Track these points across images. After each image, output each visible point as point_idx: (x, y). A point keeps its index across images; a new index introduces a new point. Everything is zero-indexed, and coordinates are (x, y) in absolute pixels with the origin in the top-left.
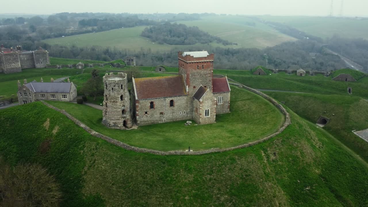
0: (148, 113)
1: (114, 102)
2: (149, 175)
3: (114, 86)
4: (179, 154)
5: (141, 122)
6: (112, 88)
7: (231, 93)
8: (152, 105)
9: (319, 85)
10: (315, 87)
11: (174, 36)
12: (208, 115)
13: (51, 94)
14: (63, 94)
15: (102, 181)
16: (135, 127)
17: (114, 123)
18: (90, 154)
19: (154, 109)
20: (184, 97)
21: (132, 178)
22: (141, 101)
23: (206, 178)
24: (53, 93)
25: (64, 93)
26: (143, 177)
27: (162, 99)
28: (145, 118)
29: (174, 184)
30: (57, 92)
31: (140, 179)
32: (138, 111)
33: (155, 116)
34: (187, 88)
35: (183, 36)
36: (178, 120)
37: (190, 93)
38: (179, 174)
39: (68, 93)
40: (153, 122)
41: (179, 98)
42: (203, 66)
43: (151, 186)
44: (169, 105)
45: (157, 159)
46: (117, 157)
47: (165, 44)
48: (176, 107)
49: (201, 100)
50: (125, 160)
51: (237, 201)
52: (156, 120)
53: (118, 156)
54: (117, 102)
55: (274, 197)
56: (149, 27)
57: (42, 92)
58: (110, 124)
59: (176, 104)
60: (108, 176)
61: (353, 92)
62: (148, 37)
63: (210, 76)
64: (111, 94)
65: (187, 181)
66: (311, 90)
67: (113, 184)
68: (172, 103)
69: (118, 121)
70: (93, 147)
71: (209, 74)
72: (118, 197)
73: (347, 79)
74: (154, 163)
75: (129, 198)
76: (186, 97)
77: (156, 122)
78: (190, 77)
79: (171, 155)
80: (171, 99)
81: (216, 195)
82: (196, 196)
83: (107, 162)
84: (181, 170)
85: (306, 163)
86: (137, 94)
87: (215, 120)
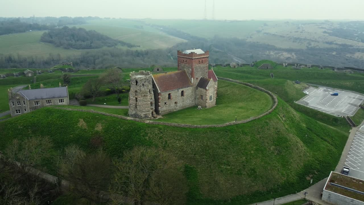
0: (167, 103)
1: (145, 96)
2: (220, 142)
3: (145, 82)
4: (233, 124)
5: (162, 112)
6: (143, 84)
7: (218, 82)
8: (169, 97)
9: (250, 73)
10: (249, 75)
11: (78, 40)
12: (211, 100)
13: (47, 100)
14: (60, 99)
15: (183, 154)
16: (159, 117)
17: (145, 115)
18: (158, 138)
19: (171, 99)
20: (190, 87)
21: (208, 147)
22: (162, 94)
23: (257, 137)
24: (49, 98)
25: (61, 97)
26: (216, 144)
27: (176, 91)
28: (164, 108)
29: (240, 145)
30: (54, 98)
31: (215, 146)
32: (160, 102)
33: (171, 106)
34: (193, 80)
35: (87, 40)
36: (186, 107)
37: (194, 84)
38: (240, 137)
39: (66, 97)
40: (170, 111)
41: (187, 88)
42: (202, 61)
43: (225, 149)
44: (180, 95)
45: (221, 130)
46: (186, 135)
47: (72, 48)
48: (185, 97)
49: (207, 88)
50: (195, 136)
51: (280, 149)
52: (172, 109)
53: (188, 134)
54: (147, 96)
55: (297, 142)
56: (47, 31)
57: (36, 99)
58: (141, 116)
59: (185, 94)
60: (186, 150)
61: (274, 77)
62: (51, 42)
63: (207, 69)
64: (142, 89)
65: (247, 141)
66: (247, 78)
67: (195, 155)
68: (182, 93)
69: (148, 112)
70: (157, 132)
71: (206, 67)
72: (204, 162)
73: (267, 67)
74: (220, 133)
75: (213, 161)
76: (192, 87)
77: (172, 111)
78: (194, 71)
79: (228, 126)
80: (182, 90)
81: (267, 147)
82: (256, 150)
83: (179, 140)
84: (241, 135)
85: (298, 121)
86: (159, 88)
87: (215, 103)
